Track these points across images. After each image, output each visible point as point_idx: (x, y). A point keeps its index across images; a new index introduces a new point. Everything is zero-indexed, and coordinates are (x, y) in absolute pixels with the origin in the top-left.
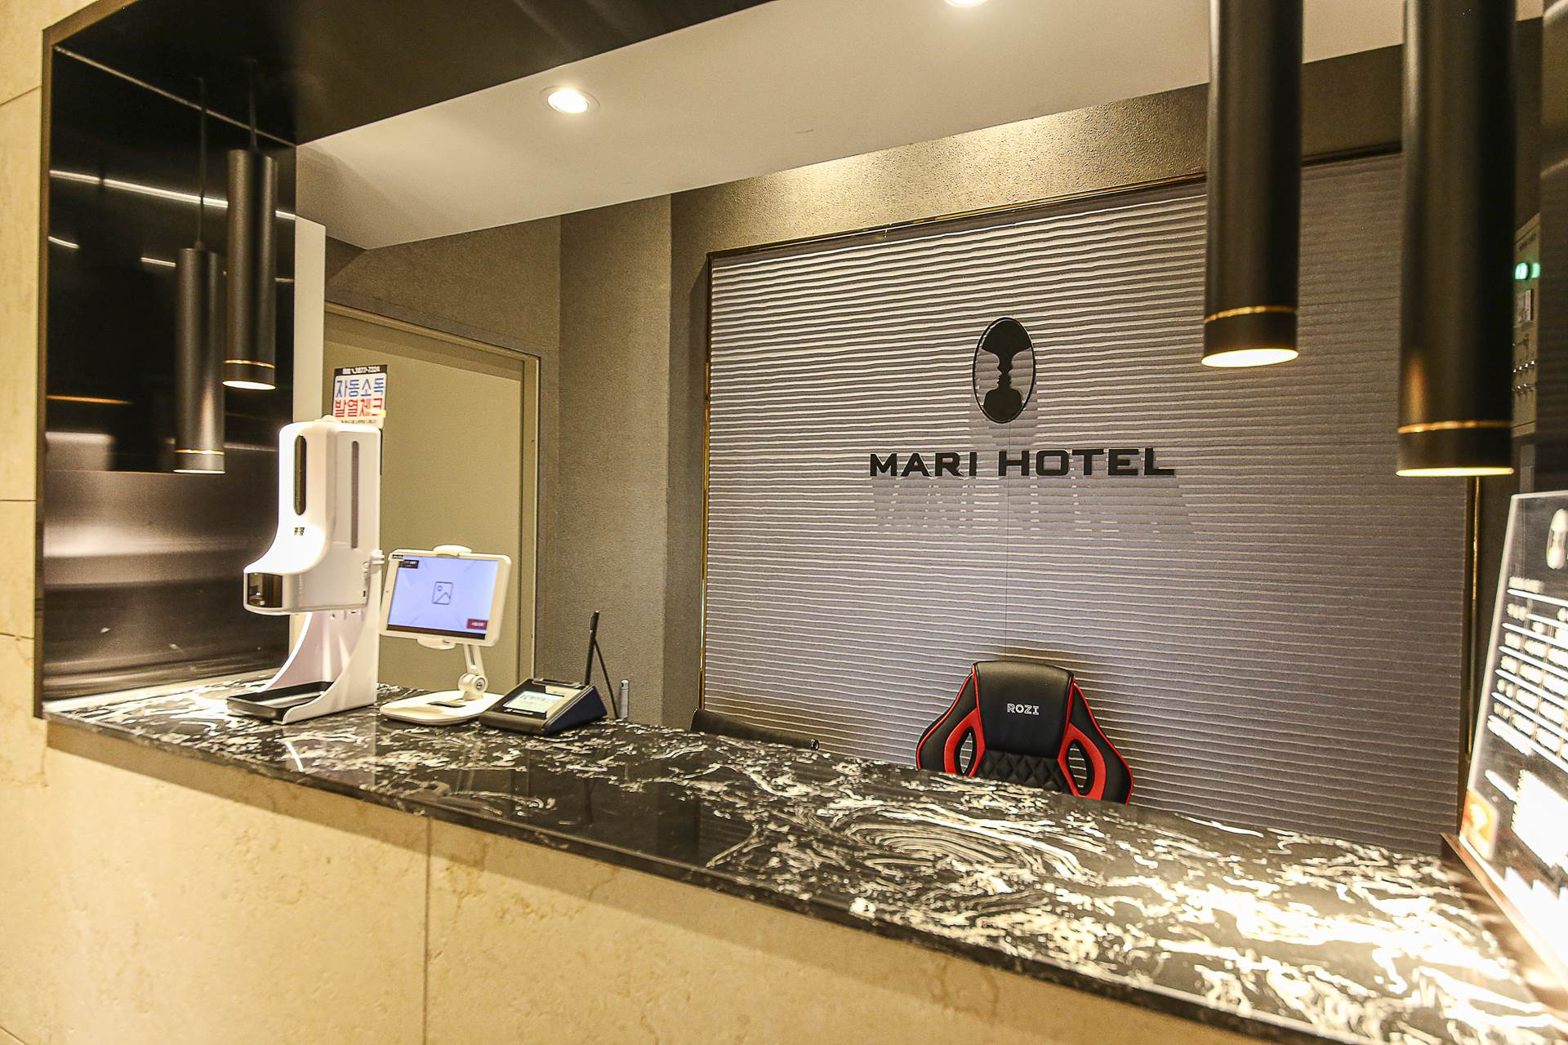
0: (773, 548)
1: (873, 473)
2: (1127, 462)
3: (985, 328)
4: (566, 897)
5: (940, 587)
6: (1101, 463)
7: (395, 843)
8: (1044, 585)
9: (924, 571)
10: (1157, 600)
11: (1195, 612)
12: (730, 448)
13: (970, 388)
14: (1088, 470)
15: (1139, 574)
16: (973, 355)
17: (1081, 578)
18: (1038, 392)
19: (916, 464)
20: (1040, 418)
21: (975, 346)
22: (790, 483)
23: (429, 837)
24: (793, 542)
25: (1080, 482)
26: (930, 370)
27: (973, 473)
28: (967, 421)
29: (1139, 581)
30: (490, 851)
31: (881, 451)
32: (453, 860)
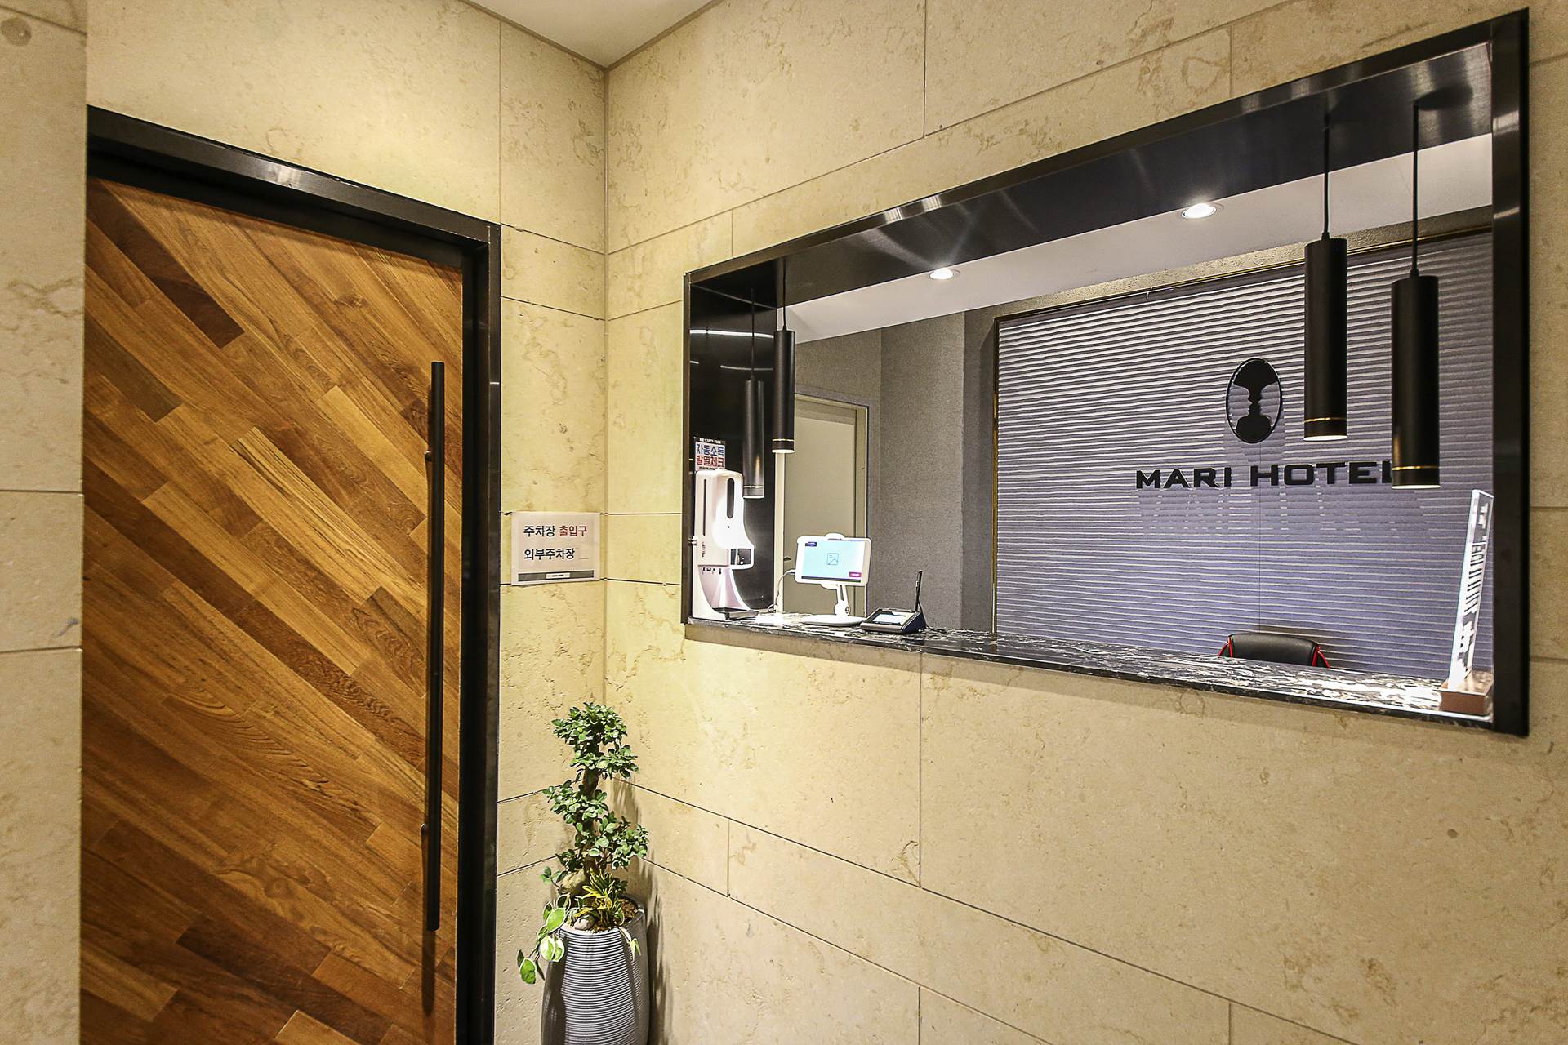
0: (1054, 547)
1: (1139, 486)
2: (1367, 473)
4: (995, 685)
5: (1201, 577)
6: (1343, 474)
7: (902, 669)
8: (1293, 575)
9: (1185, 564)
10: (1397, 586)
11: (1431, 595)
12: (1015, 469)
13: (1224, 415)
14: (1331, 480)
15: (1379, 565)
16: (1226, 389)
17: (1325, 569)
18: (1285, 417)
19: (1177, 478)
20: (1287, 438)
22: (1068, 495)
23: (921, 664)
25: (1325, 489)
26: (1188, 402)
27: (1228, 484)
28: (1222, 442)
30: (954, 669)
31: (1146, 468)
32: (934, 673)
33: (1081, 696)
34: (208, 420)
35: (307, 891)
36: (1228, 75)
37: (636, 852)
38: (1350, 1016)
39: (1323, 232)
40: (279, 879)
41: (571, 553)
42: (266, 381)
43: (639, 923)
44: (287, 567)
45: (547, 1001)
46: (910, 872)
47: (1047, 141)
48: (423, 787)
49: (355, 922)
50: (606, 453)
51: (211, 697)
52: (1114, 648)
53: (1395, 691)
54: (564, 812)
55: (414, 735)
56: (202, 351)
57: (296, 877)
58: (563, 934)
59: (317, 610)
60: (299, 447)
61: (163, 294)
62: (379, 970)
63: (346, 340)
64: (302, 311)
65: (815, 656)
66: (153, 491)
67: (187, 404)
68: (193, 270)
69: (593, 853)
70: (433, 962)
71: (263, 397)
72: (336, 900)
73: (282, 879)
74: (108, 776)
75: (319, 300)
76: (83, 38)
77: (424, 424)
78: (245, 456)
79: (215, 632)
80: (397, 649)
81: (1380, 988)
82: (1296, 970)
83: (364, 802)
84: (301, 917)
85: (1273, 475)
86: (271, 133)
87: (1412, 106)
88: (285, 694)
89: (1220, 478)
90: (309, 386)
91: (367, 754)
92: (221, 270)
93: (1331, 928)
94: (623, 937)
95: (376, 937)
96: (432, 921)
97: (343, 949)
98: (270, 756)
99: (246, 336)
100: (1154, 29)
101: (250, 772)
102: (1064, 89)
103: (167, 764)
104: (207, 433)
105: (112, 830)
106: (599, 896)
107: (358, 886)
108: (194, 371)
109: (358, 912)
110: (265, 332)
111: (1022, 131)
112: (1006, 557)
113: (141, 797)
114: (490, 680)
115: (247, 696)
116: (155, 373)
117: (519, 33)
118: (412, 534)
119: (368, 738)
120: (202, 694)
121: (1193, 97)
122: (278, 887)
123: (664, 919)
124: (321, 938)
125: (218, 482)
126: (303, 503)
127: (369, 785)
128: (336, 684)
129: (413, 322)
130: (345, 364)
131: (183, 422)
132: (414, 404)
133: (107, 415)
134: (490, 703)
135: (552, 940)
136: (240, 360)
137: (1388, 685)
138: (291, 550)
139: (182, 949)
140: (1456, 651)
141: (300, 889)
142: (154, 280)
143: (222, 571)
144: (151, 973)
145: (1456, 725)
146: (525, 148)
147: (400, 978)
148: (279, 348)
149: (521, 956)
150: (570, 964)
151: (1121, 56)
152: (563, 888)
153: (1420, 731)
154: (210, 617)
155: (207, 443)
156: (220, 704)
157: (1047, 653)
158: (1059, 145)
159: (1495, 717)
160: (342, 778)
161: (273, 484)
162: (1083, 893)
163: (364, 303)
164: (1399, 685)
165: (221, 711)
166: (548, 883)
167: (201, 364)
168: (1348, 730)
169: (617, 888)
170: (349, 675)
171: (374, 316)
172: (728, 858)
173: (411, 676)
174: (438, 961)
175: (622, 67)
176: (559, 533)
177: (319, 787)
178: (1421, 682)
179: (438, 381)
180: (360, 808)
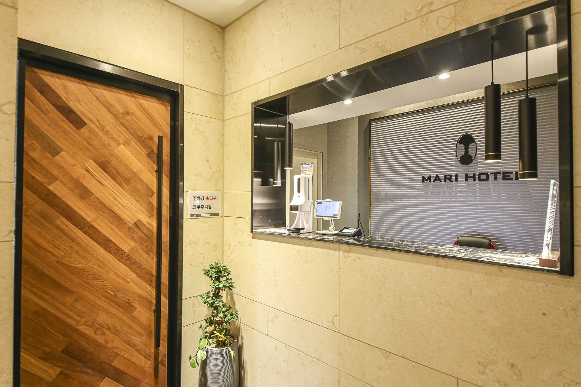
1: (423, 182)
2: (509, 176)
3: (459, 137)
4: (367, 256)
5: (447, 216)
6: (500, 177)
7: (332, 250)
8: (482, 214)
9: (441, 211)
10: (521, 219)
11: (534, 222)
12: (377, 175)
13: (455, 155)
14: (496, 179)
15: (514, 211)
16: (456, 145)
19: (437, 178)
20: (478, 163)
21: (456, 142)
23: (339, 248)
24: (397, 203)
25: (493, 182)
26: (441, 150)
27: (457, 180)
28: (454, 165)
29: (514, 213)
30: (352, 249)
31: (426, 175)
32: (344, 251)
33: (400, 260)
34: (73, 157)
35: (110, 333)
36: (454, 22)
37: (234, 319)
38: (504, 385)
39: (491, 82)
40: (100, 328)
41: (210, 207)
42: (95, 143)
43: (235, 346)
44: (103, 212)
45: (201, 374)
46: (335, 327)
47: (385, 49)
48: (154, 294)
49: (128, 344)
50: (224, 170)
51: (74, 260)
52: (412, 242)
53: (521, 258)
54: (207, 304)
55: (151, 274)
56: (71, 131)
57: (106, 328)
58: (206, 349)
59: (114, 228)
60: (108, 167)
61: (56, 110)
62: (137, 363)
63: (126, 127)
64: (109, 117)
65: (300, 245)
66: (52, 183)
67: (66, 151)
68: (68, 101)
69: (218, 319)
70: (158, 359)
71: (94, 148)
72: (121, 336)
73: (101, 328)
74: (35, 290)
75: (116, 113)
76: (16, 11)
77: (155, 159)
78: (87, 171)
79: (76, 236)
80: (145, 242)
81: (516, 374)
82: (483, 367)
83: (131, 299)
84: (107, 342)
85: (474, 177)
86: (97, 51)
87: (525, 33)
88: (102, 259)
89: (454, 178)
90: (112, 145)
91: (133, 281)
92: (79, 101)
93: (497, 351)
94: (229, 351)
95: (136, 350)
96: (158, 345)
97: (124, 354)
98: (96, 282)
99: (88, 126)
100: (425, 6)
101: (89, 288)
102: (392, 29)
103: (57, 285)
104: (73, 161)
105: (36, 310)
106: (219, 335)
107: (129, 331)
108: (68, 139)
109: (129, 341)
110: (95, 124)
111: (376, 46)
112: (374, 208)
113: (47, 297)
114: (180, 254)
115: (88, 260)
116: (53, 139)
117: (191, 14)
118: (151, 199)
119: (133, 275)
120: (70, 259)
121: (441, 31)
122: (99, 331)
123: (245, 344)
124: (115, 350)
125: (77, 180)
126: (109, 188)
127: (134, 293)
128: (121, 255)
129: (151, 121)
130: (125, 136)
131: (64, 158)
132: (151, 151)
133: (35, 155)
134: (180, 263)
135: (202, 352)
136: (85, 135)
137: (518, 256)
138: (104, 205)
139: (63, 355)
140: (545, 243)
141: (108, 332)
142: (54, 105)
143: (78, 213)
144: (51, 363)
145: (545, 271)
146: (194, 57)
147: (145, 365)
148: (100, 130)
149: (190, 357)
150: (209, 361)
151: (413, 16)
152: (207, 332)
153: (531, 274)
154: (74, 230)
155: (73, 166)
156: (77, 263)
157: (387, 244)
158: (390, 51)
159: (561, 269)
160: (124, 291)
161: (98, 181)
162: (401, 336)
163: (133, 114)
164: (522, 256)
165: (78, 266)
166: (201, 330)
167: (71, 136)
168: (503, 274)
169: (227, 332)
170: (126, 252)
171: (137, 119)
172: (268, 320)
173: (150, 252)
174: (160, 359)
175: (230, 27)
176: (206, 199)
177: (115, 294)
178: (531, 255)
179: (160, 143)
180: (130, 302)
